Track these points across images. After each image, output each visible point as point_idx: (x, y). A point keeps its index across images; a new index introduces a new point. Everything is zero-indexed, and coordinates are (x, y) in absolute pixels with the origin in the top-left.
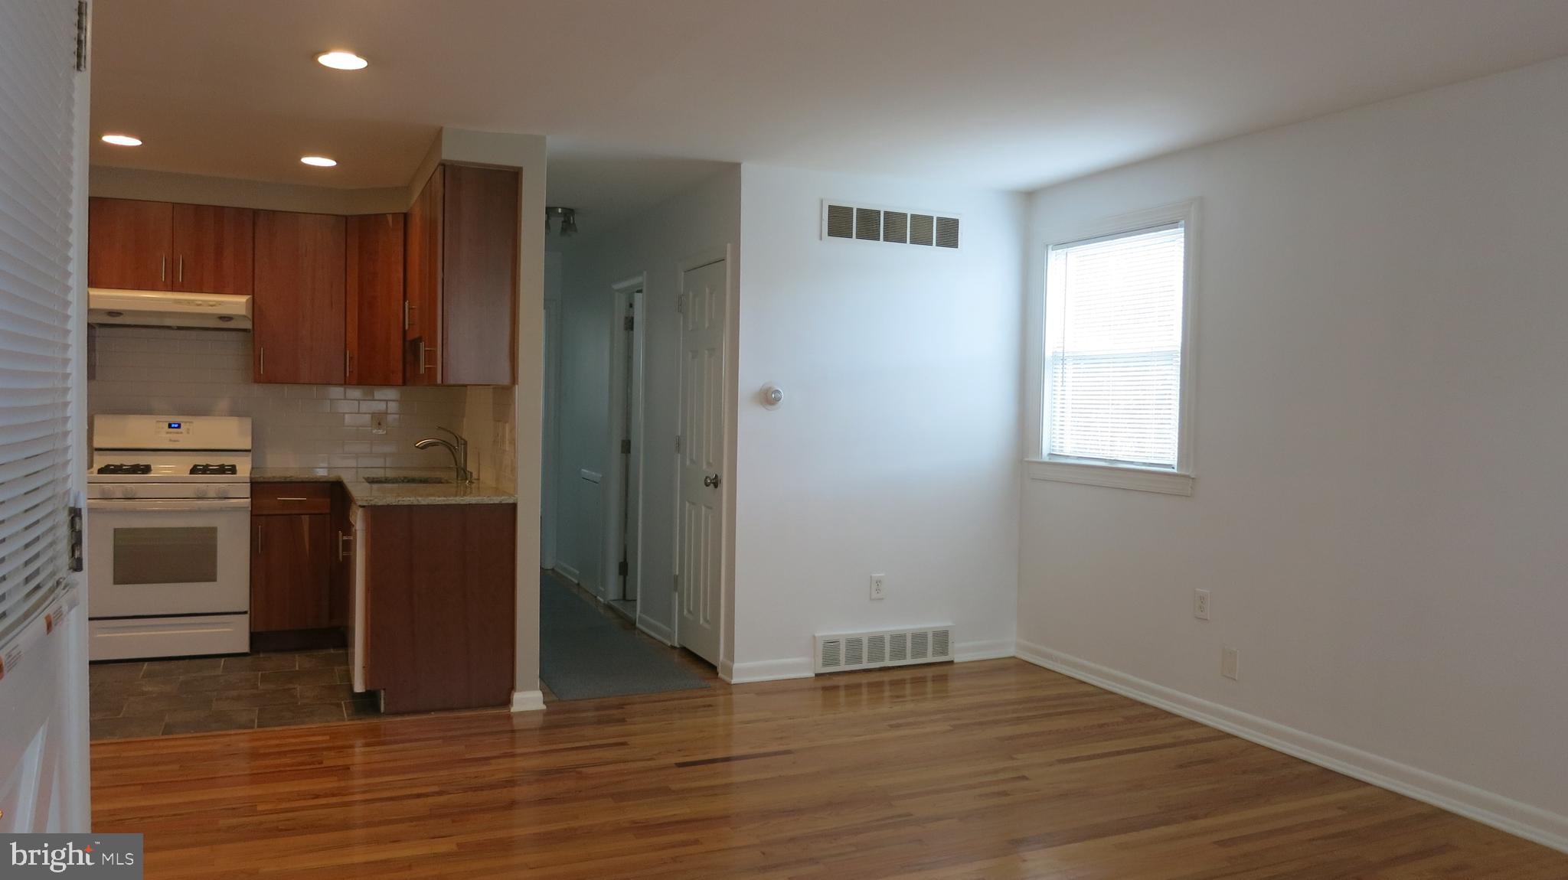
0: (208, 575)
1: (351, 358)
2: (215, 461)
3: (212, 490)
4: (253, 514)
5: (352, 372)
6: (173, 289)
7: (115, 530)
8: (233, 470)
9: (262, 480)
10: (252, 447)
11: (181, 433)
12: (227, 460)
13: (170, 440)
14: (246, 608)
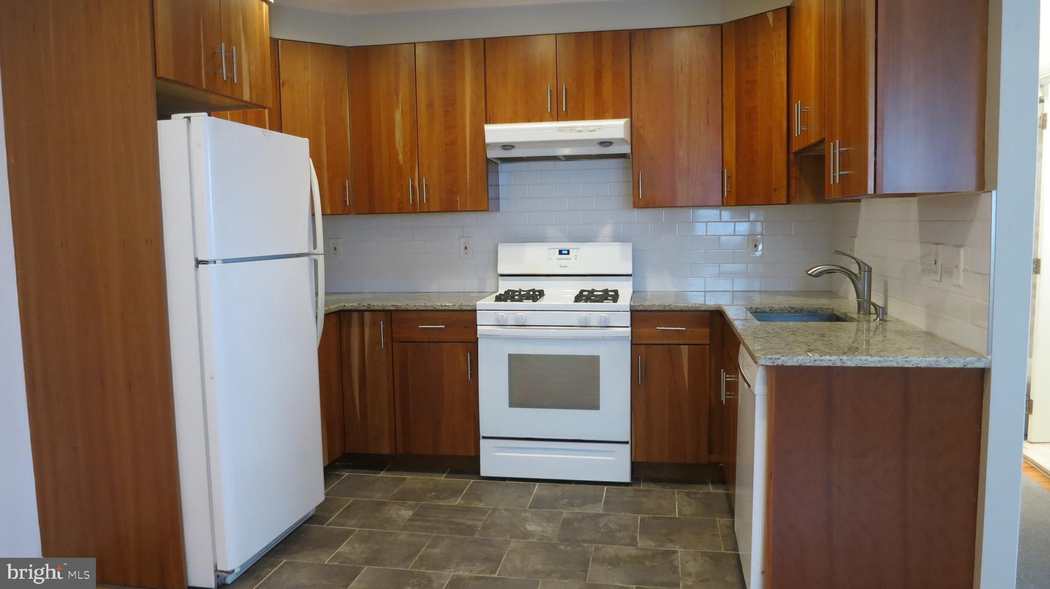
0: (592, 404)
1: (729, 177)
2: (599, 285)
3: (594, 319)
4: (633, 343)
5: (729, 192)
6: (558, 119)
7: (510, 356)
8: (615, 297)
9: (641, 308)
10: (633, 272)
11: (570, 259)
12: (610, 284)
13: (561, 266)
14: (628, 438)
